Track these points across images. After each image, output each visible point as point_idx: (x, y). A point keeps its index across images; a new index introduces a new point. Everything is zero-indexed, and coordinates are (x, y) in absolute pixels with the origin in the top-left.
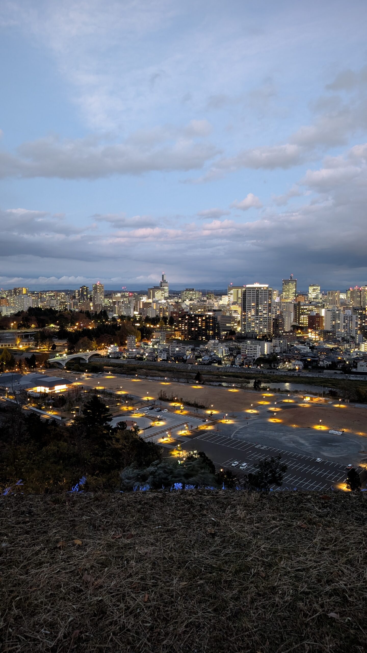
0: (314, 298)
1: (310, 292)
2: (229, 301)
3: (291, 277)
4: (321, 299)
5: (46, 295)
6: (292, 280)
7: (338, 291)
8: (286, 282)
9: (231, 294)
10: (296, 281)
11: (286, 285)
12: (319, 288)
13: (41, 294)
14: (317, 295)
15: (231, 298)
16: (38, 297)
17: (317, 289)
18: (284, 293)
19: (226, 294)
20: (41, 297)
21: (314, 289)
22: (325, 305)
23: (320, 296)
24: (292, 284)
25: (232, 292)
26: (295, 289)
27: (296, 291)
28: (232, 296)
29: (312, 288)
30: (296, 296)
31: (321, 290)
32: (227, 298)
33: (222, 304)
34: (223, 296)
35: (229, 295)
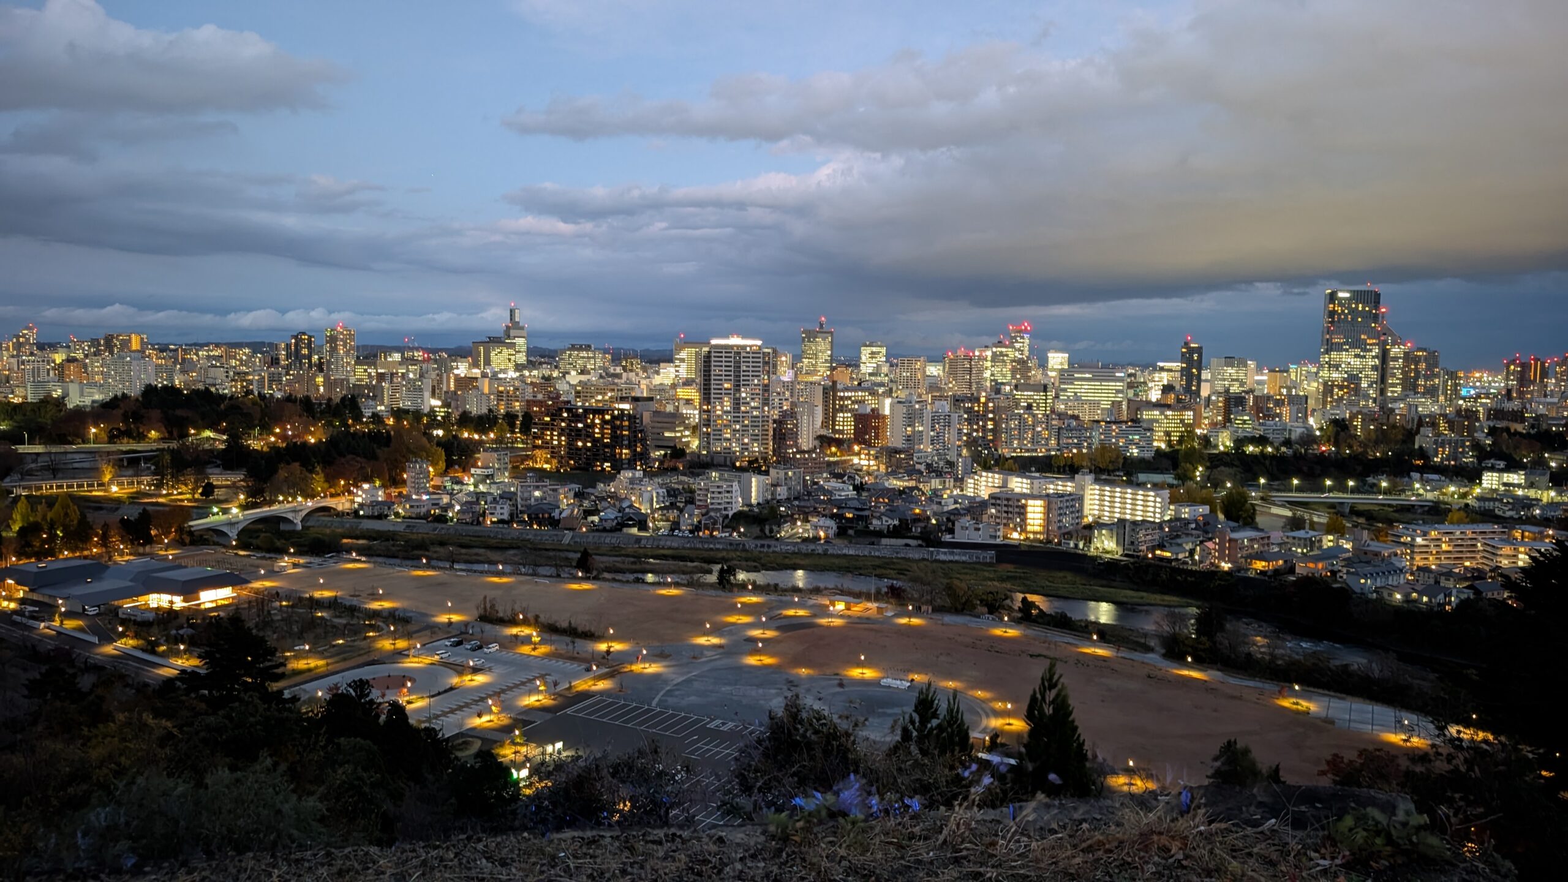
0: (871, 374)
1: (864, 358)
2: (676, 376)
3: (821, 325)
4: (886, 375)
5: (197, 355)
6: (822, 331)
7: (922, 359)
8: (811, 335)
9: (682, 360)
10: (831, 333)
11: (809, 341)
12: (884, 350)
13: (184, 350)
14: (879, 367)
15: (681, 370)
16: (176, 359)
17: (879, 353)
18: (806, 361)
19: (670, 360)
20: (184, 359)
21: (873, 353)
22: (894, 389)
23: (885, 369)
24: (824, 339)
25: (683, 354)
26: (829, 352)
27: (831, 356)
28: (684, 366)
29: (869, 350)
30: (832, 369)
31: (888, 356)
32: (672, 370)
33: (658, 383)
34: (662, 365)
35: (677, 363)
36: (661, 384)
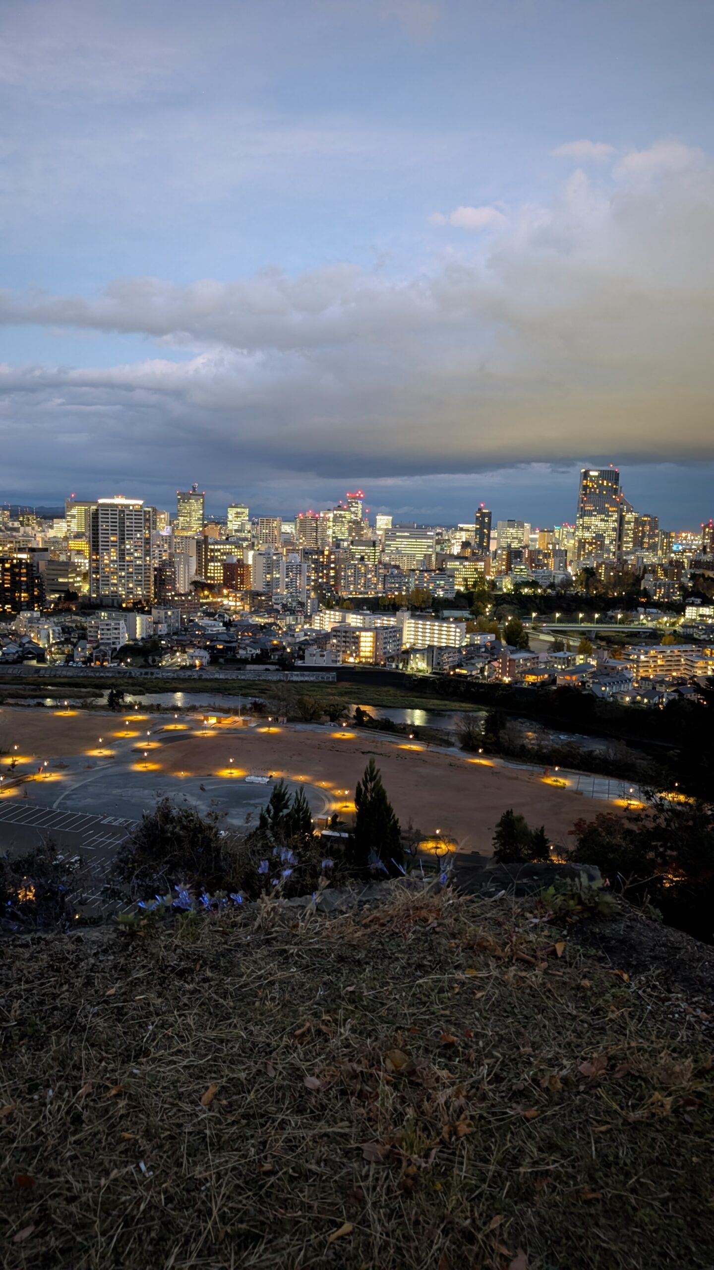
0: (236, 531)
1: (230, 518)
2: (68, 530)
3: (194, 489)
4: (249, 532)
6: (195, 494)
7: (278, 519)
8: (185, 497)
9: (73, 517)
10: (203, 495)
11: (184, 502)
12: (247, 511)
14: (243, 525)
15: (72, 525)
17: (243, 513)
18: (181, 519)
19: (62, 516)
21: (237, 513)
22: (256, 543)
23: (248, 527)
24: (196, 501)
25: (74, 511)
26: (201, 512)
27: (203, 514)
28: (75, 521)
29: (235, 510)
30: (204, 526)
31: (250, 516)
32: (65, 525)
33: (52, 536)
34: (55, 520)
35: (69, 518)
36: (55, 537)
